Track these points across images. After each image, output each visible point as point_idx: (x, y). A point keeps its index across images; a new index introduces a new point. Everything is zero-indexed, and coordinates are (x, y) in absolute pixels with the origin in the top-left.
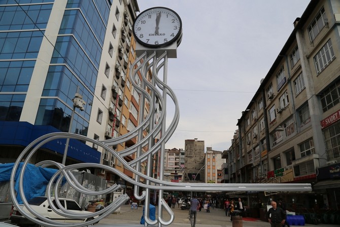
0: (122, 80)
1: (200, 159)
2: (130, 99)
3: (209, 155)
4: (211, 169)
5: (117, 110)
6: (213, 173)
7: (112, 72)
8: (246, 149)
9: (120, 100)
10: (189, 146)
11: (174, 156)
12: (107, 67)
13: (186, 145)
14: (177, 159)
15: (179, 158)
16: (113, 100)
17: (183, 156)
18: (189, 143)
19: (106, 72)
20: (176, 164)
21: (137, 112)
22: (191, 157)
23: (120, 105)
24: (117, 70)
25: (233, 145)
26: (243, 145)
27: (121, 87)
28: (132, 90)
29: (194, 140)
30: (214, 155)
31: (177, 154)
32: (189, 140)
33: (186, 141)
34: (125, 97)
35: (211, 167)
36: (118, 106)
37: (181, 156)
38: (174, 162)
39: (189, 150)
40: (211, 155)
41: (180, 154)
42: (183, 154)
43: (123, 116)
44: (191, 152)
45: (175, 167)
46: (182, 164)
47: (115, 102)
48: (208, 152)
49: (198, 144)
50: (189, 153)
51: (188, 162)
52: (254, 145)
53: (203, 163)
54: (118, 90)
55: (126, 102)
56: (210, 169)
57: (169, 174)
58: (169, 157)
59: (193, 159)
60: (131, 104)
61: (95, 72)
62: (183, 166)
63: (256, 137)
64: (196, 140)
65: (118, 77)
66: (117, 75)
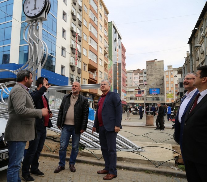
0: (79, 21)
1: (160, 76)
2: (88, 34)
3: (167, 73)
4: (170, 84)
5: (77, 45)
6: (167, 88)
7: (69, 17)
8: (195, 65)
9: (79, 37)
10: (150, 66)
11: (139, 75)
12: (64, 14)
13: (147, 65)
14: (141, 78)
15: (142, 77)
16: (73, 38)
17: (145, 75)
18: (150, 63)
19: (64, 18)
20: (140, 82)
21: (96, 44)
22: (152, 75)
23: (80, 41)
24: (73, 14)
25: (186, 62)
26: (193, 61)
27: (79, 27)
28: (90, 27)
29: (154, 61)
30: (172, 72)
31: (141, 74)
32: (149, 61)
33: (147, 62)
34: (84, 34)
35: (170, 82)
36: (78, 42)
37: (144, 75)
38: (139, 80)
39: (150, 70)
40: (169, 72)
41: (144, 73)
42: (145, 73)
43: (84, 49)
44: (151, 71)
45: (139, 84)
46: (145, 81)
47: (75, 39)
48: (169, 70)
49: (158, 64)
50: (150, 72)
51: (150, 79)
52: (201, 61)
53: (163, 79)
54: (77, 30)
55: (85, 38)
56: (168, 84)
57: (134, 90)
58: (134, 76)
59: (154, 77)
60: (90, 38)
61: (55, 20)
62: (145, 83)
63: (202, 53)
64: (156, 61)
65: (75, 20)
66: (74, 18)
